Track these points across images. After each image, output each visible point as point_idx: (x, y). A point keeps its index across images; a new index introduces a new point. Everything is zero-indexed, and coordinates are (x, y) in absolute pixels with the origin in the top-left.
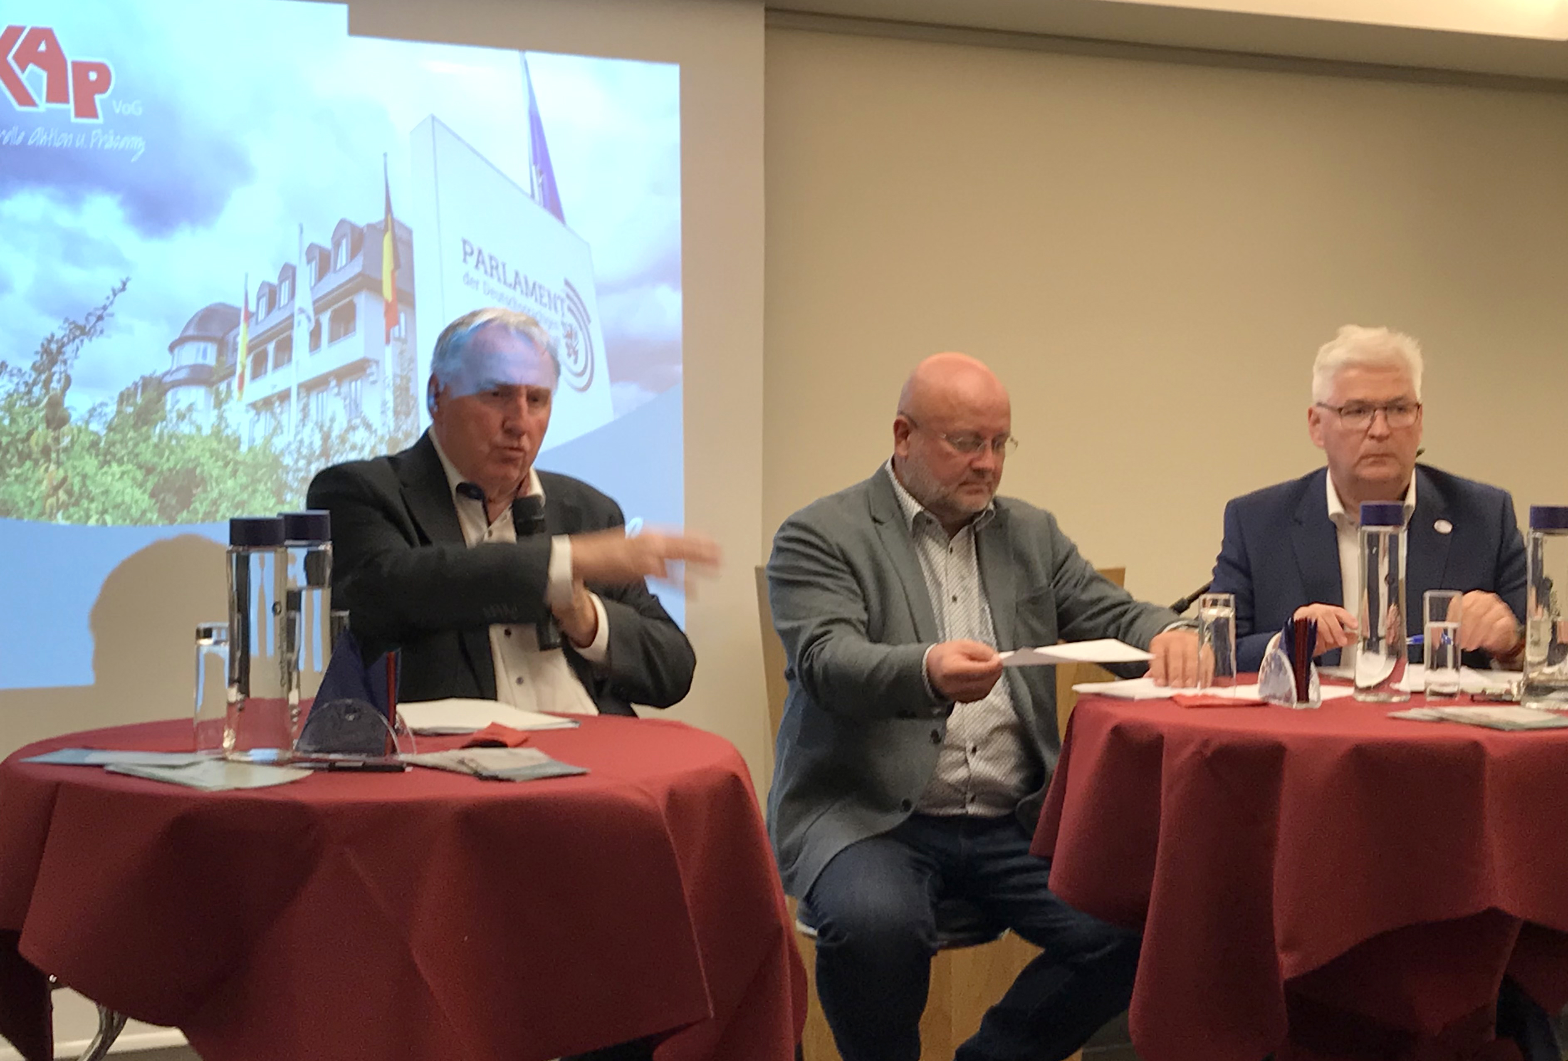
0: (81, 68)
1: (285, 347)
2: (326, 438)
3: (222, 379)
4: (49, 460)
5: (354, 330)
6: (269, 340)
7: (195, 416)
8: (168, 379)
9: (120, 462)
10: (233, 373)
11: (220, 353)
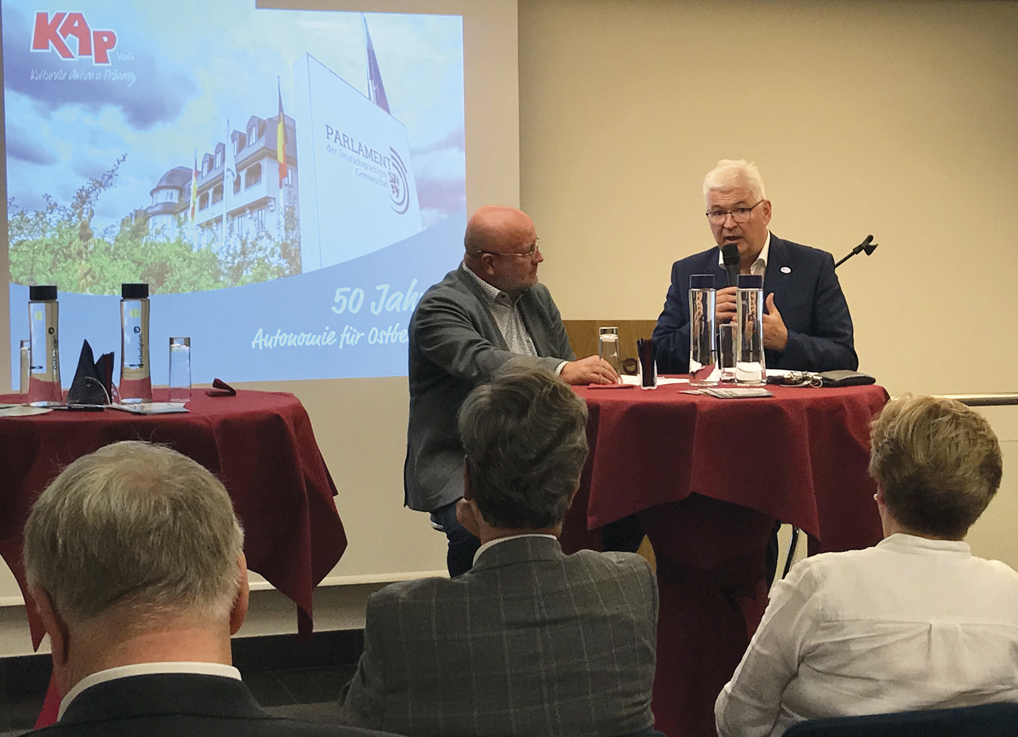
0: (99, 35)
1: (219, 191)
2: (244, 244)
3: (182, 210)
4: (82, 258)
5: (261, 180)
6: (209, 188)
7: (166, 232)
8: (150, 211)
9: (123, 259)
10: (189, 207)
11: (180, 195)
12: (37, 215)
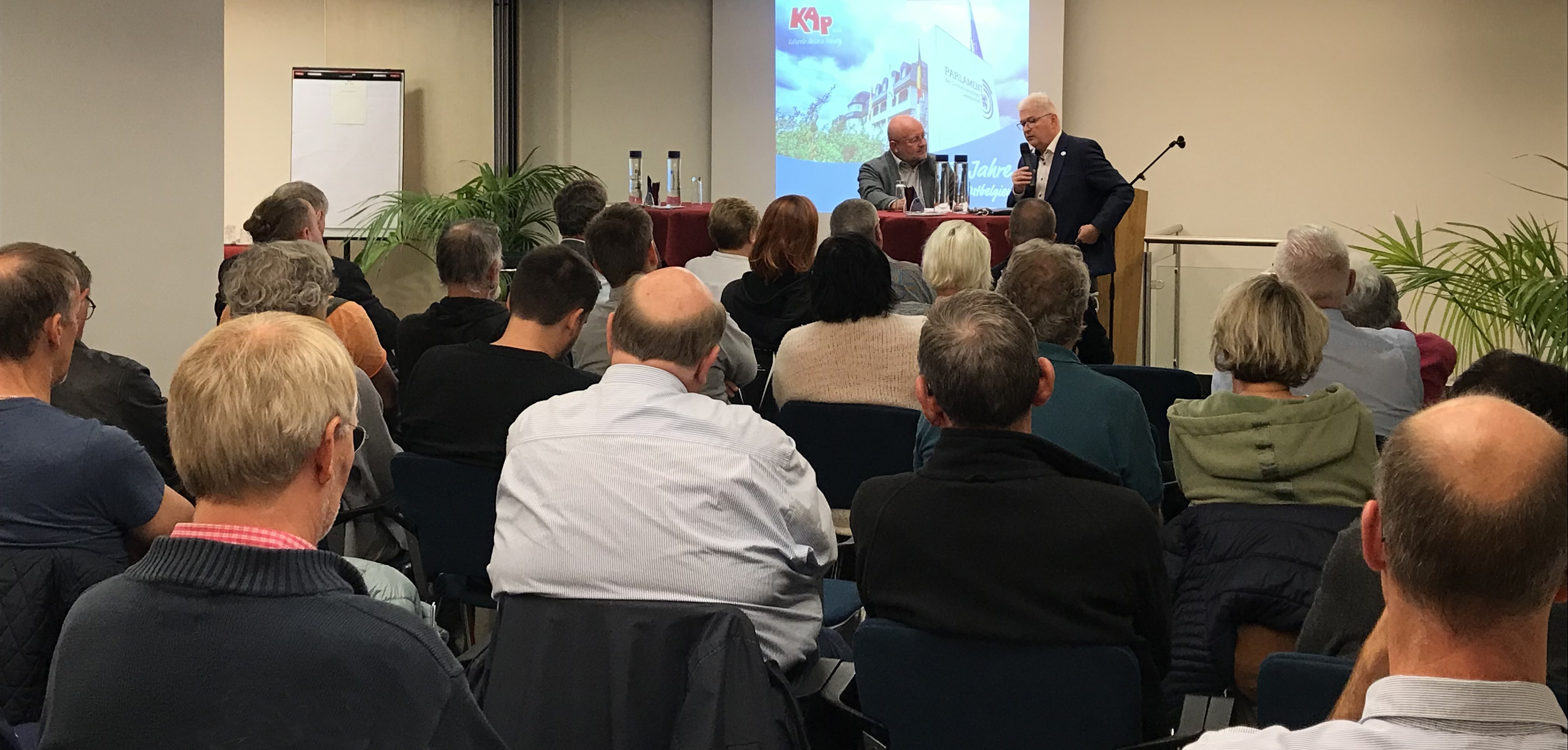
0: (823, 19)
1: (884, 105)
3: (864, 116)
4: (812, 142)
5: (907, 99)
6: (879, 103)
7: (855, 128)
8: (847, 116)
9: (832, 143)
10: (868, 114)
11: (863, 108)
12: (790, 117)
